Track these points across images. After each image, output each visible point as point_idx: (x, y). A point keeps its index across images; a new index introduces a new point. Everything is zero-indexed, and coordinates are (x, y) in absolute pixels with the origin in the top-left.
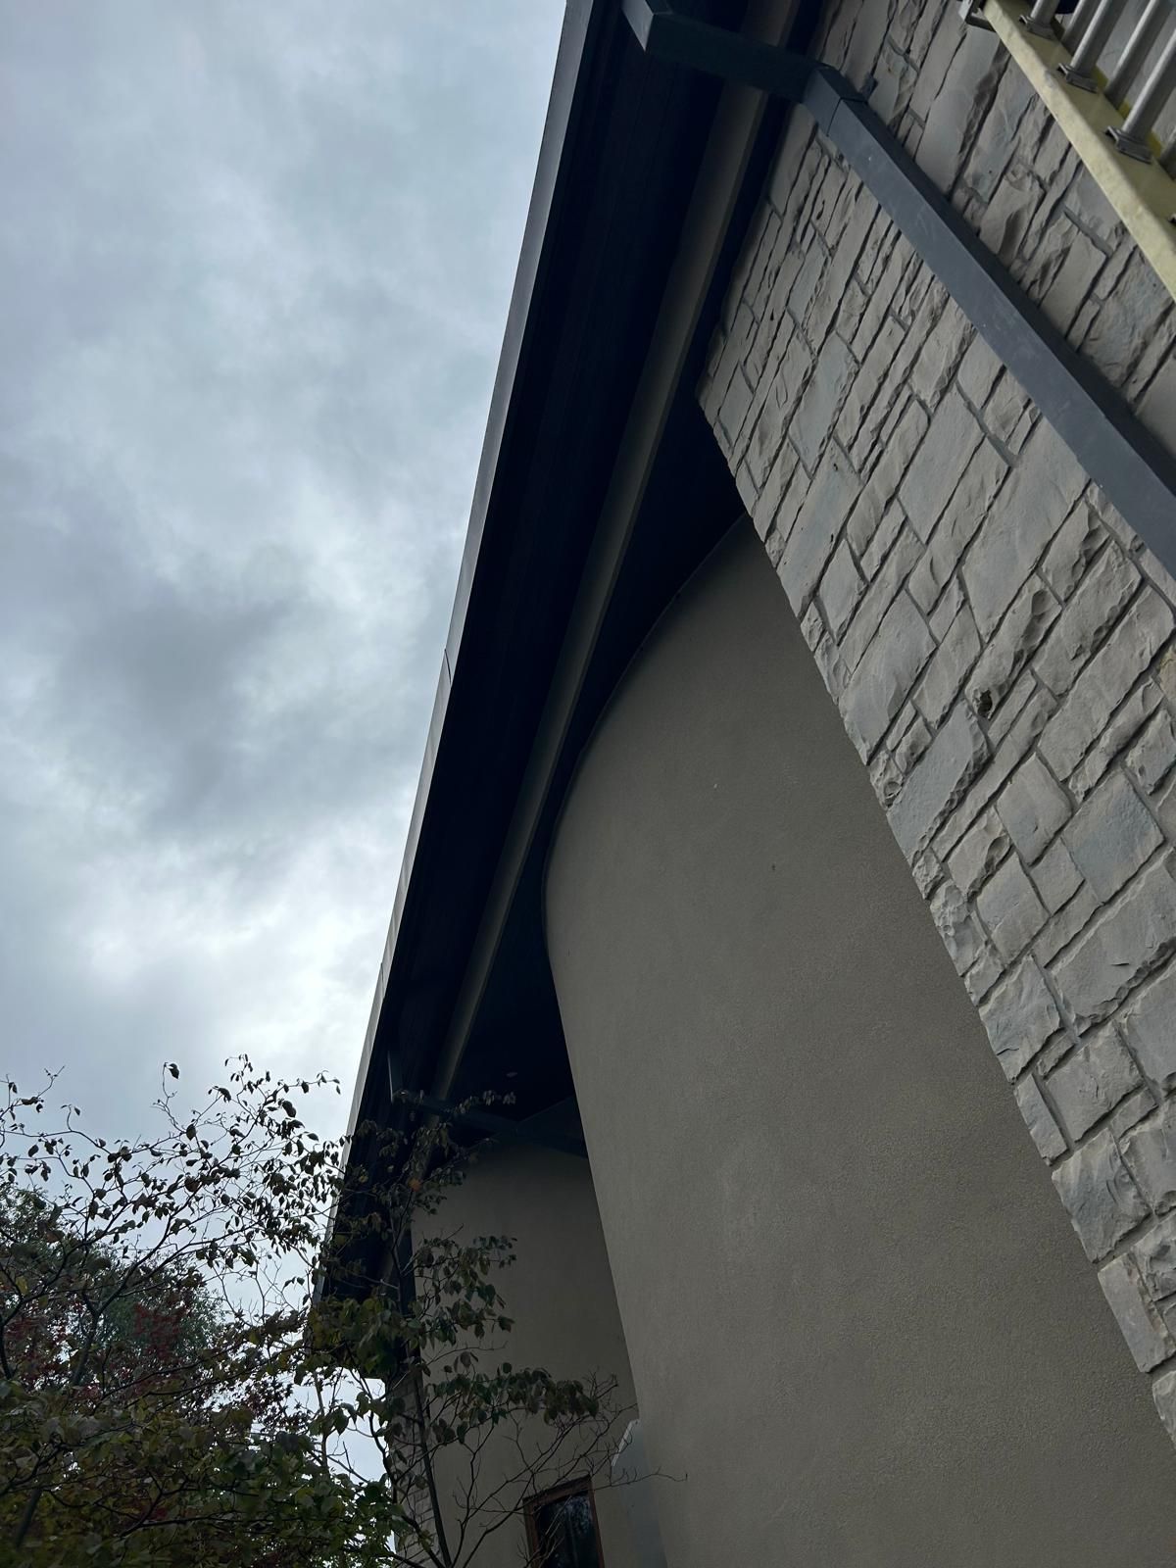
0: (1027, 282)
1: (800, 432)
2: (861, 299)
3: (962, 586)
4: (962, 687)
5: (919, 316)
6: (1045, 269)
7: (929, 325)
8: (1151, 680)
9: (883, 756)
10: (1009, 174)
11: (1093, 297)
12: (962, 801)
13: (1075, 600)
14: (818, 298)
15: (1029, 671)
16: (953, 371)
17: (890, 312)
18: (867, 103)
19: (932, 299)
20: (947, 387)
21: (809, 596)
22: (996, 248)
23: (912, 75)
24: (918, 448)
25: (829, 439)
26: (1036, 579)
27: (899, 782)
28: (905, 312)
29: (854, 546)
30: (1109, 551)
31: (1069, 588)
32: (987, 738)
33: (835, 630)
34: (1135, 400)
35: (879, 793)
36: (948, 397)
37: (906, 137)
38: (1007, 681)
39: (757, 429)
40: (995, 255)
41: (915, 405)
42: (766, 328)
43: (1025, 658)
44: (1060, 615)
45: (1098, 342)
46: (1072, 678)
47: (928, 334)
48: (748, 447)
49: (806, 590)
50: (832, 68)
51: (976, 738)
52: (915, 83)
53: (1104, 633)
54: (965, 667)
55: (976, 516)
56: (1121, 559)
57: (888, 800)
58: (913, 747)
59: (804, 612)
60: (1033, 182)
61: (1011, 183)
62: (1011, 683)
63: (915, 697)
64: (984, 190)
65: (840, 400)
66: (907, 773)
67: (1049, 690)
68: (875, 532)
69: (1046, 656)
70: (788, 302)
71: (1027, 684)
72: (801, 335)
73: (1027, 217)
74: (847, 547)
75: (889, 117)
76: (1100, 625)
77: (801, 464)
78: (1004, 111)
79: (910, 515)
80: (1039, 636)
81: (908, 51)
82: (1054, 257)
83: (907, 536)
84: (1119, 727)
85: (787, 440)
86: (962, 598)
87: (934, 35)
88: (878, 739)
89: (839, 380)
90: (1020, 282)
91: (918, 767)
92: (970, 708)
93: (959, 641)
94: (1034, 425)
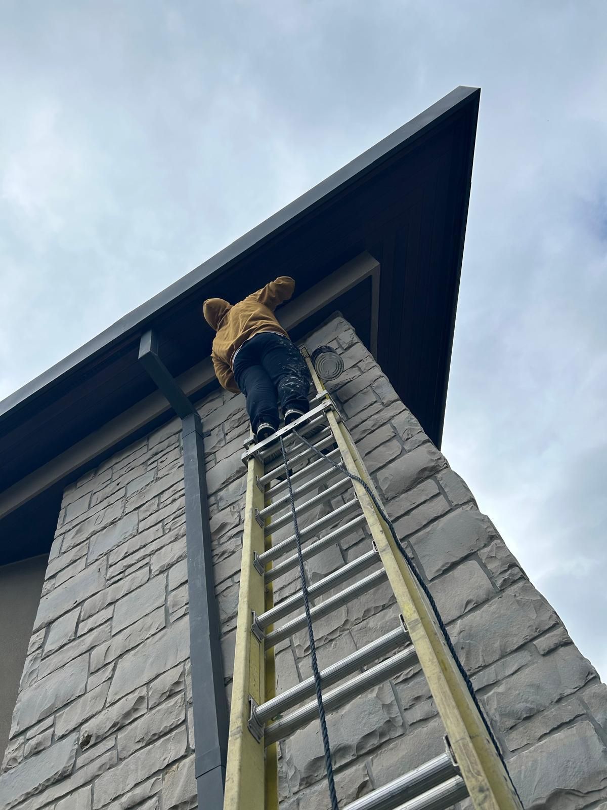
0: (215, 552)
1: (96, 542)
2: (155, 507)
3: (114, 669)
4: (82, 724)
5: (171, 533)
6: (224, 553)
7: (173, 539)
8: (161, 777)
9: (21, 739)
10: (232, 506)
11: (232, 578)
12: (42, 792)
13: (154, 711)
14: (140, 493)
15: (115, 736)
16: (170, 566)
17: (162, 522)
18: (203, 439)
19: (180, 530)
20: (164, 571)
21: (47, 623)
22: (213, 530)
23: (223, 443)
24: (137, 589)
25: (105, 555)
26: (145, 688)
27: (19, 761)
28: (168, 526)
29: (82, 614)
30: (179, 696)
31: (155, 703)
32: (75, 761)
33: (45, 651)
34: (224, 633)
35: (5, 761)
36: (161, 575)
37: (208, 462)
38: (103, 735)
39: (79, 525)
40: (210, 533)
41: (148, 568)
42: (112, 487)
43: (118, 727)
44: (143, 715)
45: (225, 598)
46: (131, 752)
47: (170, 543)
48: (70, 530)
49: (47, 620)
50: (199, 417)
51: (71, 758)
52: (222, 447)
53: (156, 737)
54: (90, 714)
55: (140, 638)
56: (182, 704)
57: (7, 768)
58: (39, 744)
59: (38, 630)
60: (238, 516)
61: (231, 511)
62: (104, 737)
63: (58, 715)
64: (222, 504)
65: (121, 542)
66: (26, 758)
67: (118, 752)
68: (95, 614)
69: (126, 733)
70: (128, 484)
71: (109, 743)
72: (124, 502)
73: (229, 527)
74: (79, 611)
75: (207, 451)
76: (157, 732)
77: (86, 557)
78: (243, 483)
79: (114, 616)
80: (130, 719)
81: (227, 434)
82: (229, 551)
83: (107, 626)
84: (135, 795)
85: (88, 541)
86: (110, 676)
87: (237, 437)
88: (25, 728)
89: (126, 533)
90: (213, 550)
91: (33, 758)
92: (78, 739)
93: (95, 698)
94: (184, 615)
